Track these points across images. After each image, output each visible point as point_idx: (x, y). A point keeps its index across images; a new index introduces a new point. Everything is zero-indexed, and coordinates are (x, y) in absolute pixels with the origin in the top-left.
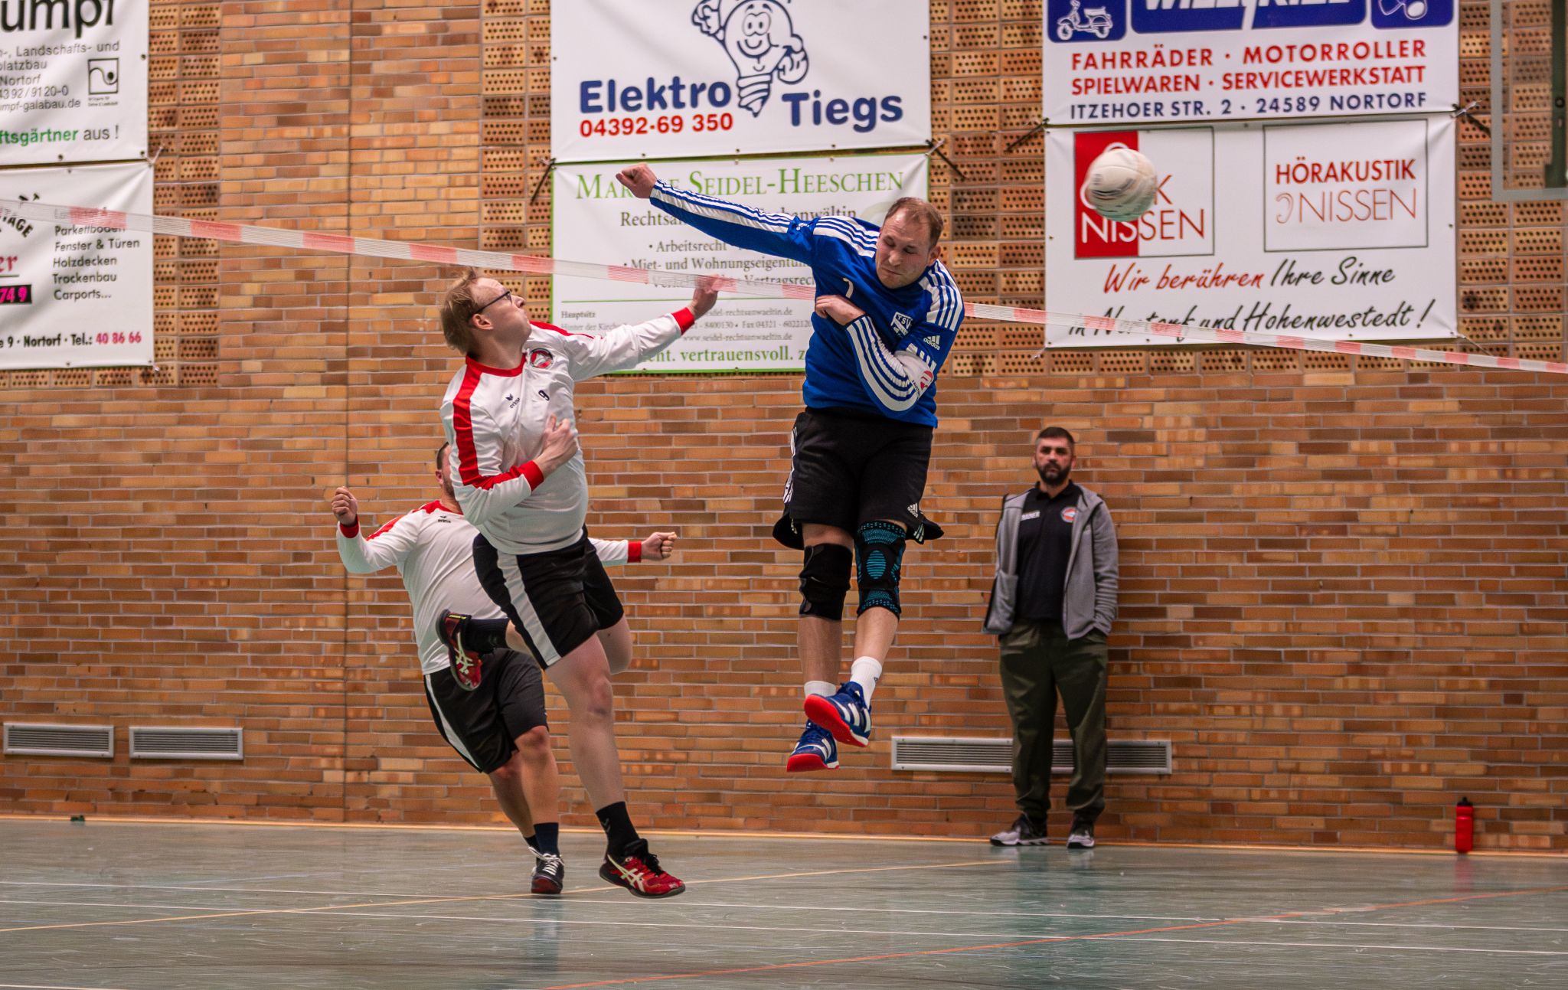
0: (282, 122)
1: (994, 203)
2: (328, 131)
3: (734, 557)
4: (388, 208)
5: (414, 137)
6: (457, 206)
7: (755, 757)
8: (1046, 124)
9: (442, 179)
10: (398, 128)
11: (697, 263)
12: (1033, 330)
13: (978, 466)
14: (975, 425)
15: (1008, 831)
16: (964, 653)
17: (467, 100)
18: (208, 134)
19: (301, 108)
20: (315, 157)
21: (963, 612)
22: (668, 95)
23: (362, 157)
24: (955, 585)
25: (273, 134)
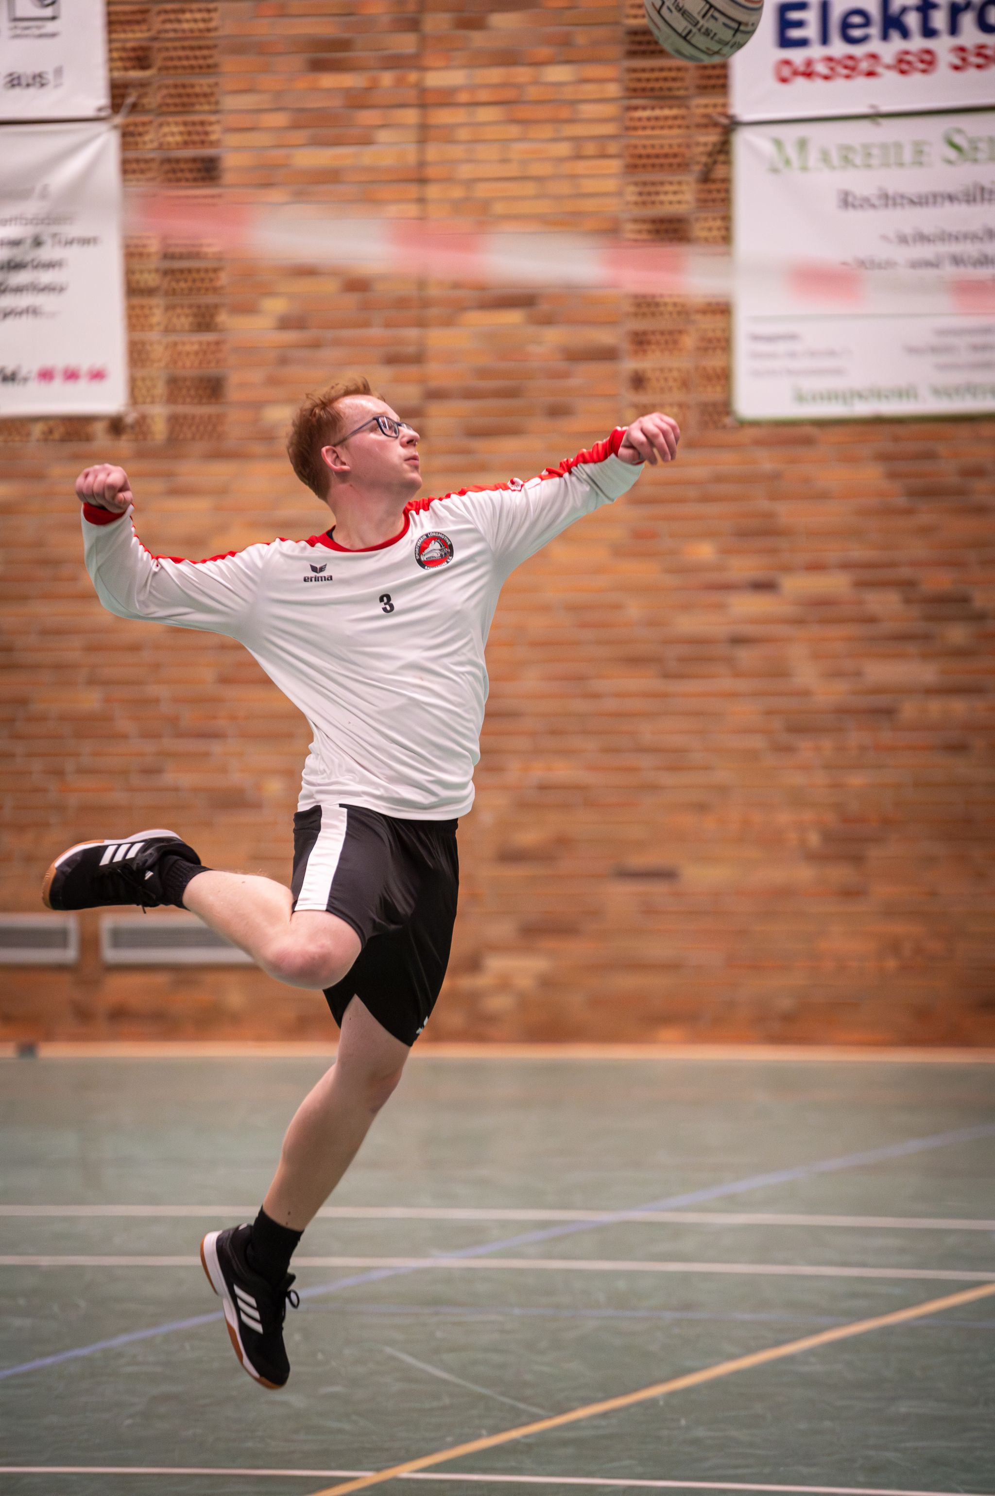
0: (318, 66)
2: (387, 78)
5: (519, 86)
6: (590, 186)
9: (564, 149)
10: (495, 75)
17: (601, 32)
18: (202, 83)
19: (344, 45)
20: (367, 117)
22: (912, 20)
23: (443, 117)
25: (302, 84)
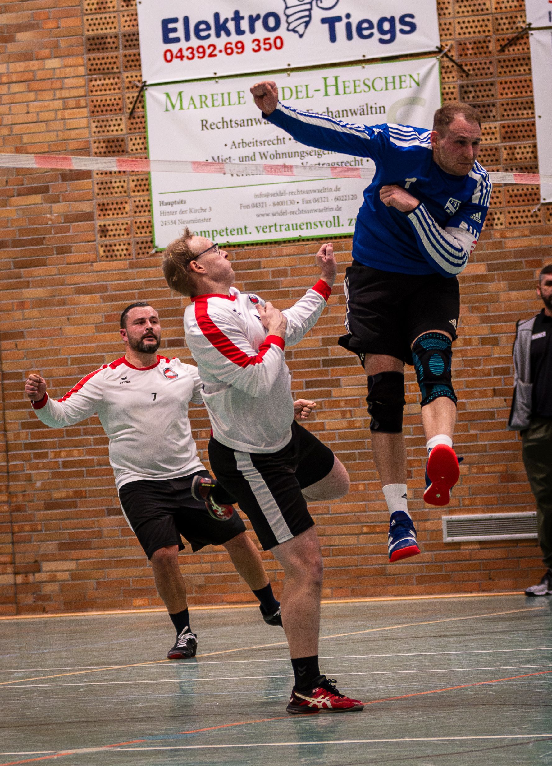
1: (493, 92)
3: (309, 385)
4: (17, 130)
5: (33, 72)
6: (72, 124)
7: (336, 540)
8: (530, 28)
9: (58, 104)
10: (20, 66)
11: (263, 156)
12: (530, 190)
13: (494, 299)
14: (490, 268)
15: (539, 584)
16: (494, 447)
17: (73, 40)
21: (491, 415)
22: (231, 25)
24: (483, 394)
